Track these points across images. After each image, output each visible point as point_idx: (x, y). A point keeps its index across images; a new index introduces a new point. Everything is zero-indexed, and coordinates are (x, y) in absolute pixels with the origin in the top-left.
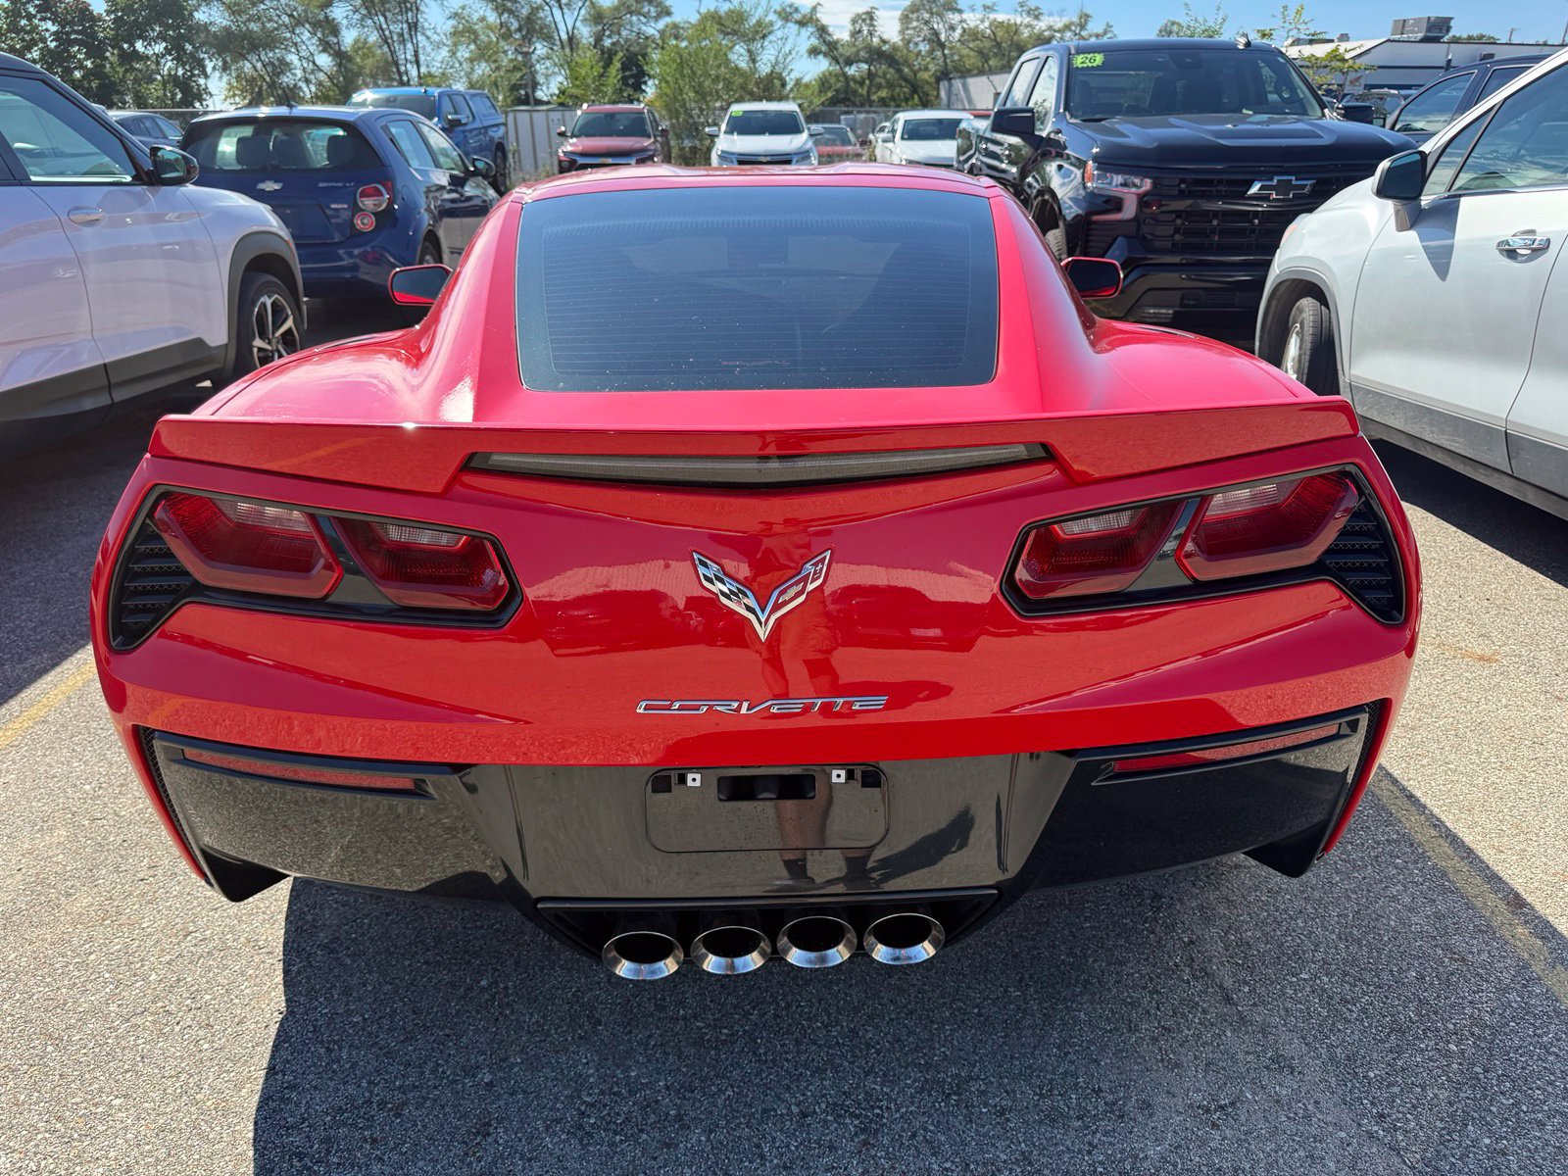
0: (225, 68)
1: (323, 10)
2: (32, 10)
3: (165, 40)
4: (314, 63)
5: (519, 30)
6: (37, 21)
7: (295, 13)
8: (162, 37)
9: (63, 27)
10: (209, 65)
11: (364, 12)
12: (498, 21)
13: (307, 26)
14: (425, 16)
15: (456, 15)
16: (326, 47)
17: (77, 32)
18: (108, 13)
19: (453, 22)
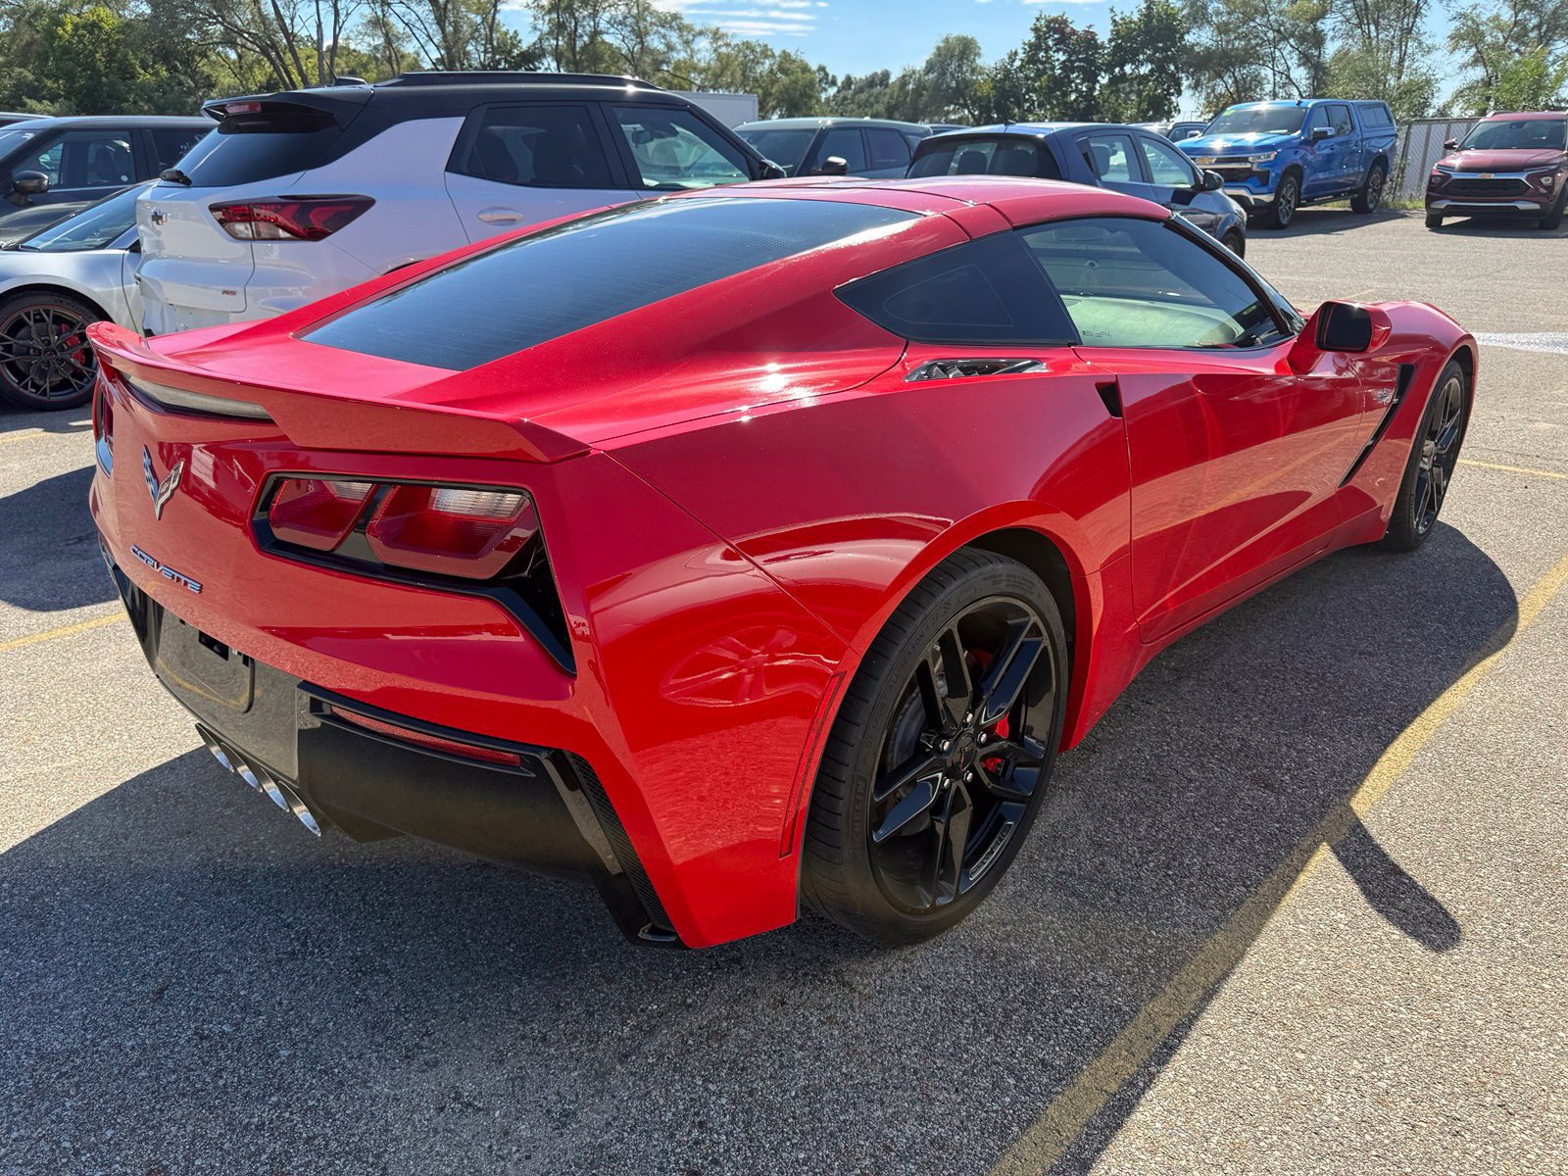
0: (1196, 86)
1: (1312, 23)
2: (1050, 43)
3: (1152, 62)
4: (1288, 77)
5: (1538, 27)
6: (1051, 53)
7: (1282, 28)
8: (1150, 60)
9: (1071, 56)
10: (1185, 83)
11: (1355, 21)
12: (1513, 19)
13: (1291, 41)
14: (1424, 19)
15: (1462, 16)
16: (1306, 60)
17: (1080, 60)
18: (1110, 41)
19: (1457, 23)
